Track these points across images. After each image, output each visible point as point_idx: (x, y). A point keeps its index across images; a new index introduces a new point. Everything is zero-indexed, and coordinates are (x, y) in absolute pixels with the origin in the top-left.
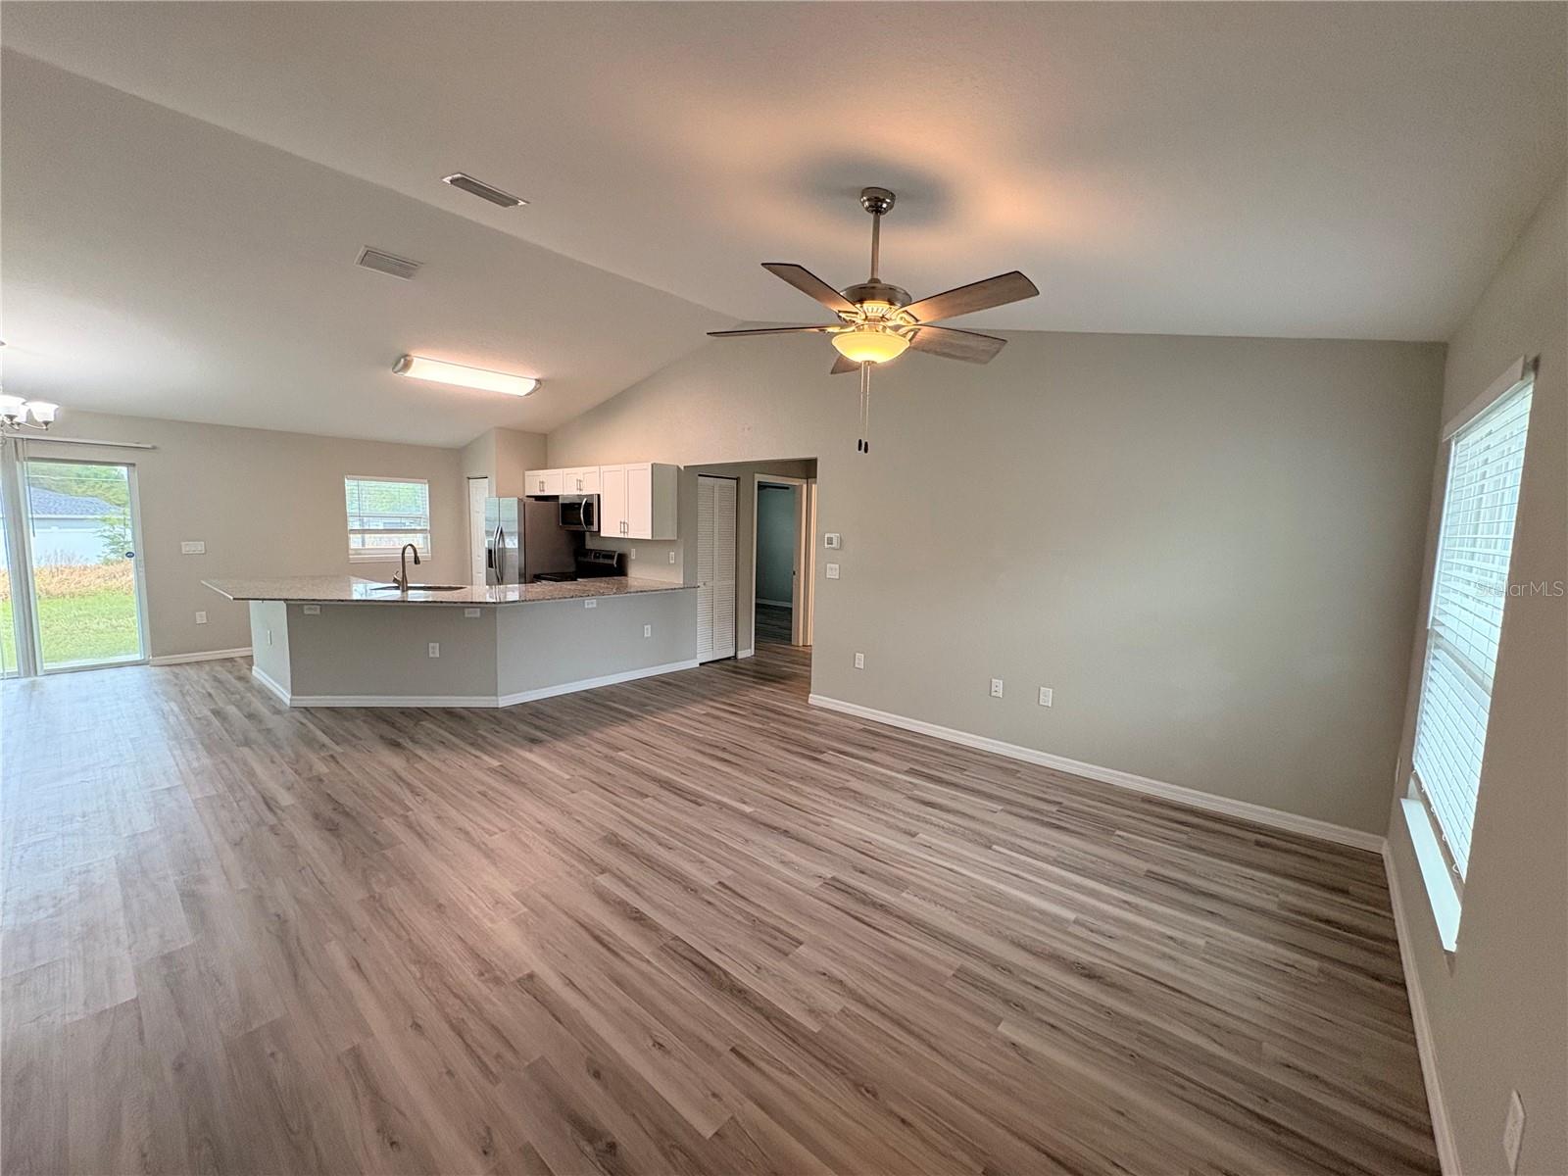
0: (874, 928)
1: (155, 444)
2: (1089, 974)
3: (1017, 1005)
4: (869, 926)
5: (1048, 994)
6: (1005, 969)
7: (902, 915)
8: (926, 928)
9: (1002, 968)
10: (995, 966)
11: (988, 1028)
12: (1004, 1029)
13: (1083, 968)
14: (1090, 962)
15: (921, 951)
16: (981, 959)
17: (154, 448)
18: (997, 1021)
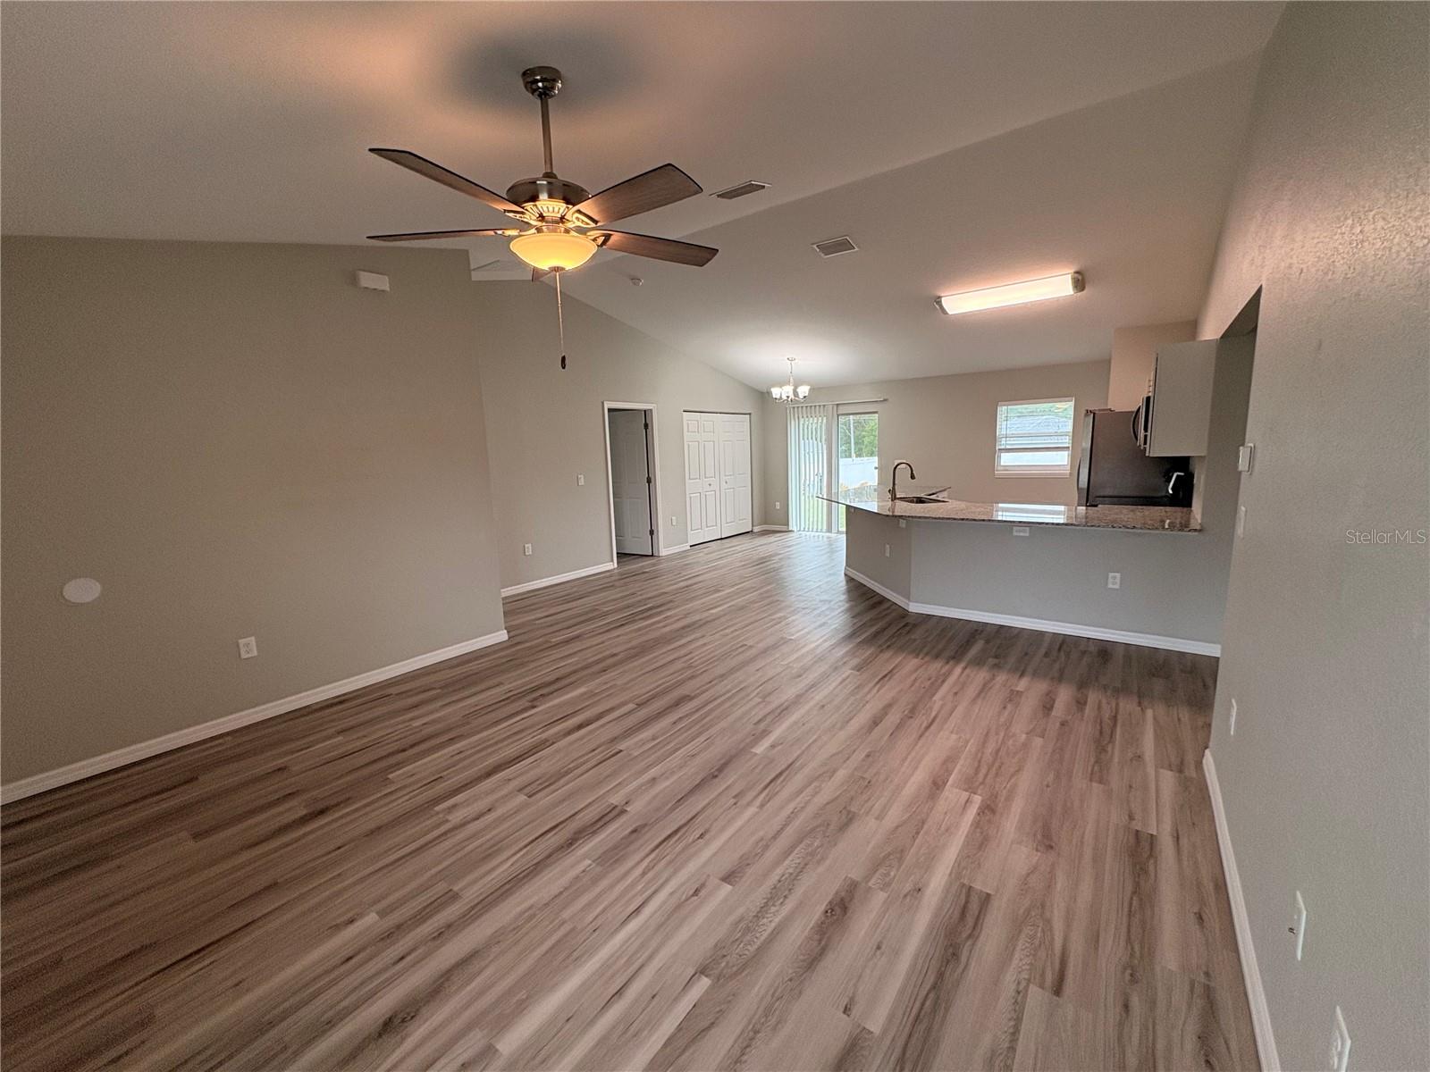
0: (537, 838)
1: (885, 398)
2: (391, 1026)
3: (388, 936)
4: (542, 834)
5: (386, 969)
6: (441, 935)
7: (551, 859)
8: (524, 877)
9: (442, 933)
10: (449, 926)
11: (380, 906)
12: (372, 918)
13: (403, 1021)
14: (407, 1036)
15: (493, 869)
16: (464, 916)
17: (885, 400)
18: (383, 914)
